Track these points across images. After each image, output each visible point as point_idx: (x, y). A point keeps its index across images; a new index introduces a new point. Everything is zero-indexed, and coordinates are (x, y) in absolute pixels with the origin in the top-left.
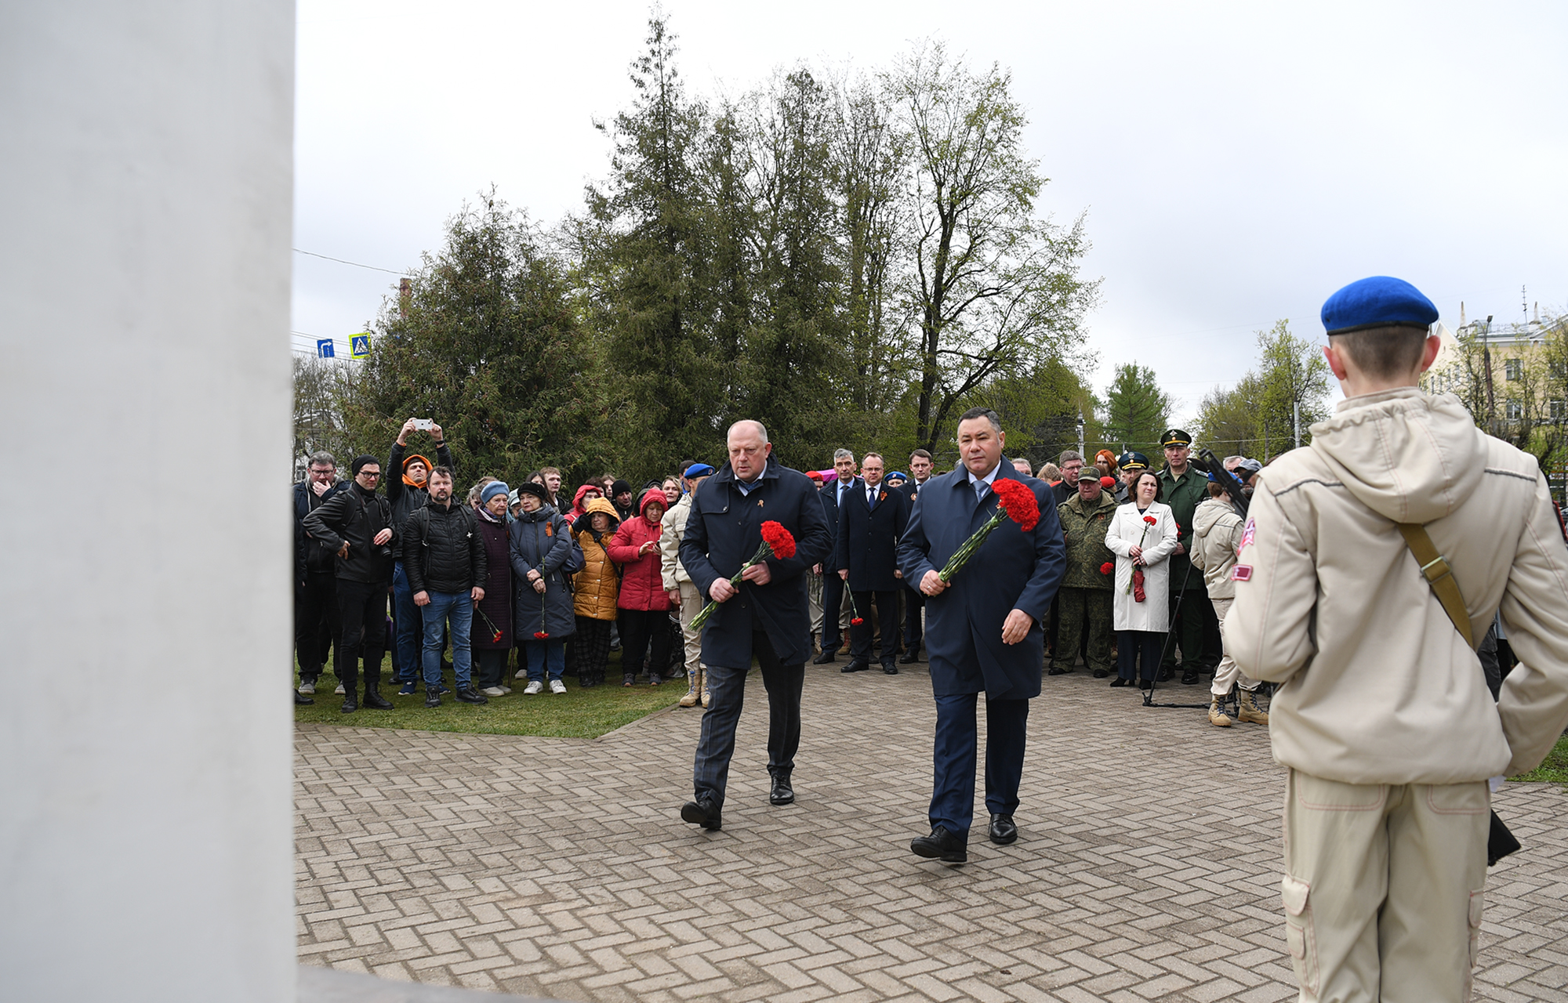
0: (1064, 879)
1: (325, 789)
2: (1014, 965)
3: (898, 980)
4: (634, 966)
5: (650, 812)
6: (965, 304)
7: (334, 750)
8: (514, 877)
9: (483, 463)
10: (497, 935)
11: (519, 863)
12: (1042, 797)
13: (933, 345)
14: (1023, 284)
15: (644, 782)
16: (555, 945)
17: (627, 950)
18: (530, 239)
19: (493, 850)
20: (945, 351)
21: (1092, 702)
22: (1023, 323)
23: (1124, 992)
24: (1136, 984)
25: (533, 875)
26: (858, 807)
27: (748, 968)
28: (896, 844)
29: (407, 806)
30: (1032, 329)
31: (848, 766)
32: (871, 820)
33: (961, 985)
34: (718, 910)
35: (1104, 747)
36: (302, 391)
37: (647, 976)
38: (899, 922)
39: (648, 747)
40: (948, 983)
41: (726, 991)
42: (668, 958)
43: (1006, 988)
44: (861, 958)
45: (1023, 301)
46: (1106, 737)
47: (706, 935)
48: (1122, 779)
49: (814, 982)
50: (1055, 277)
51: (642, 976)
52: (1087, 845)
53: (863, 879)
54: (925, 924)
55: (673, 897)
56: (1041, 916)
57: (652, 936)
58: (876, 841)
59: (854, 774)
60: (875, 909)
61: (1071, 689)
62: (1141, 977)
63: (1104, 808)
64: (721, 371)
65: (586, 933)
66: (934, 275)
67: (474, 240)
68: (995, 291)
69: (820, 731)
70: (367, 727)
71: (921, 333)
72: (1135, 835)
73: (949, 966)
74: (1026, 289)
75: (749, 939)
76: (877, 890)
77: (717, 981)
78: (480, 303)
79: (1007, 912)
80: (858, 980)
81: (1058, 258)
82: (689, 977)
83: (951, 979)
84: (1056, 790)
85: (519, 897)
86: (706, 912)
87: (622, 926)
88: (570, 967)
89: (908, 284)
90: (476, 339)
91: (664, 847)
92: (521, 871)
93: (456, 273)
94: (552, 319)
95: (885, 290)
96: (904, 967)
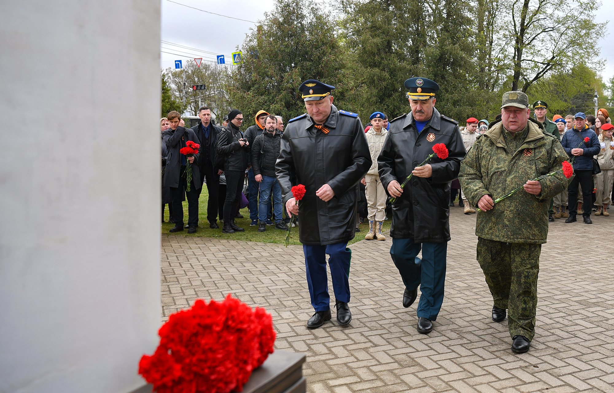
0: (570, 323)
1: (212, 268)
2: (540, 363)
3: (481, 368)
4: (352, 355)
5: (367, 283)
6: (536, 36)
7: (218, 250)
8: (298, 312)
9: (292, 114)
10: (288, 338)
11: (301, 305)
12: (563, 283)
13: (520, 57)
14: (567, 25)
15: (364, 269)
16: (315, 344)
17: (349, 348)
18: (316, 5)
19: (289, 299)
20: (525, 60)
21: (593, 236)
22: (566, 45)
23: (596, 379)
24: (602, 376)
25: (307, 311)
26: (469, 284)
27: (407, 359)
28: (486, 302)
29: (250, 277)
30: (571, 49)
31: (465, 264)
32: (474, 290)
33: (513, 372)
34: (395, 331)
35: (597, 259)
36: (211, 81)
37: (358, 360)
38: (484, 340)
39: (368, 253)
40: (506, 370)
41: (396, 369)
42: (369, 352)
43: (535, 374)
44: (464, 357)
45: (566, 34)
46: (599, 254)
47: (388, 342)
48: (605, 275)
49: (439, 367)
50: (584, 21)
51: (356, 360)
52: (584, 307)
53: (468, 319)
54: (497, 341)
55: (374, 324)
56: (557, 340)
57: (362, 342)
58: (476, 300)
59: (468, 268)
60: (472, 333)
61: (583, 230)
62: (606, 372)
63: (594, 289)
64: (411, 70)
65: (331, 339)
66: (520, 21)
67: (288, 5)
68: (552, 29)
69: (453, 247)
70: (234, 240)
71: (513, 51)
72: (609, 302)
73: (507, 362)
74: (568, 28)
75: (409, 345)
76: (475, 324)
77: (392, 364)
78: (291, 36)
79: (540, 337)
80: (461, 367)
81: (584, 11)
82: (378, 361)
83: (508, 368)
84: (570, 279)
85: (300, 321)
86: (389, 331)
87: (348, 336)
88: (321, 354)
89: (507, 26)
90: (289, 54)
91: (372, 300)
92: (302, 309)
93: (279, 22)
94: (327, 43)
95: (495, 29)
96: (485, 361)
